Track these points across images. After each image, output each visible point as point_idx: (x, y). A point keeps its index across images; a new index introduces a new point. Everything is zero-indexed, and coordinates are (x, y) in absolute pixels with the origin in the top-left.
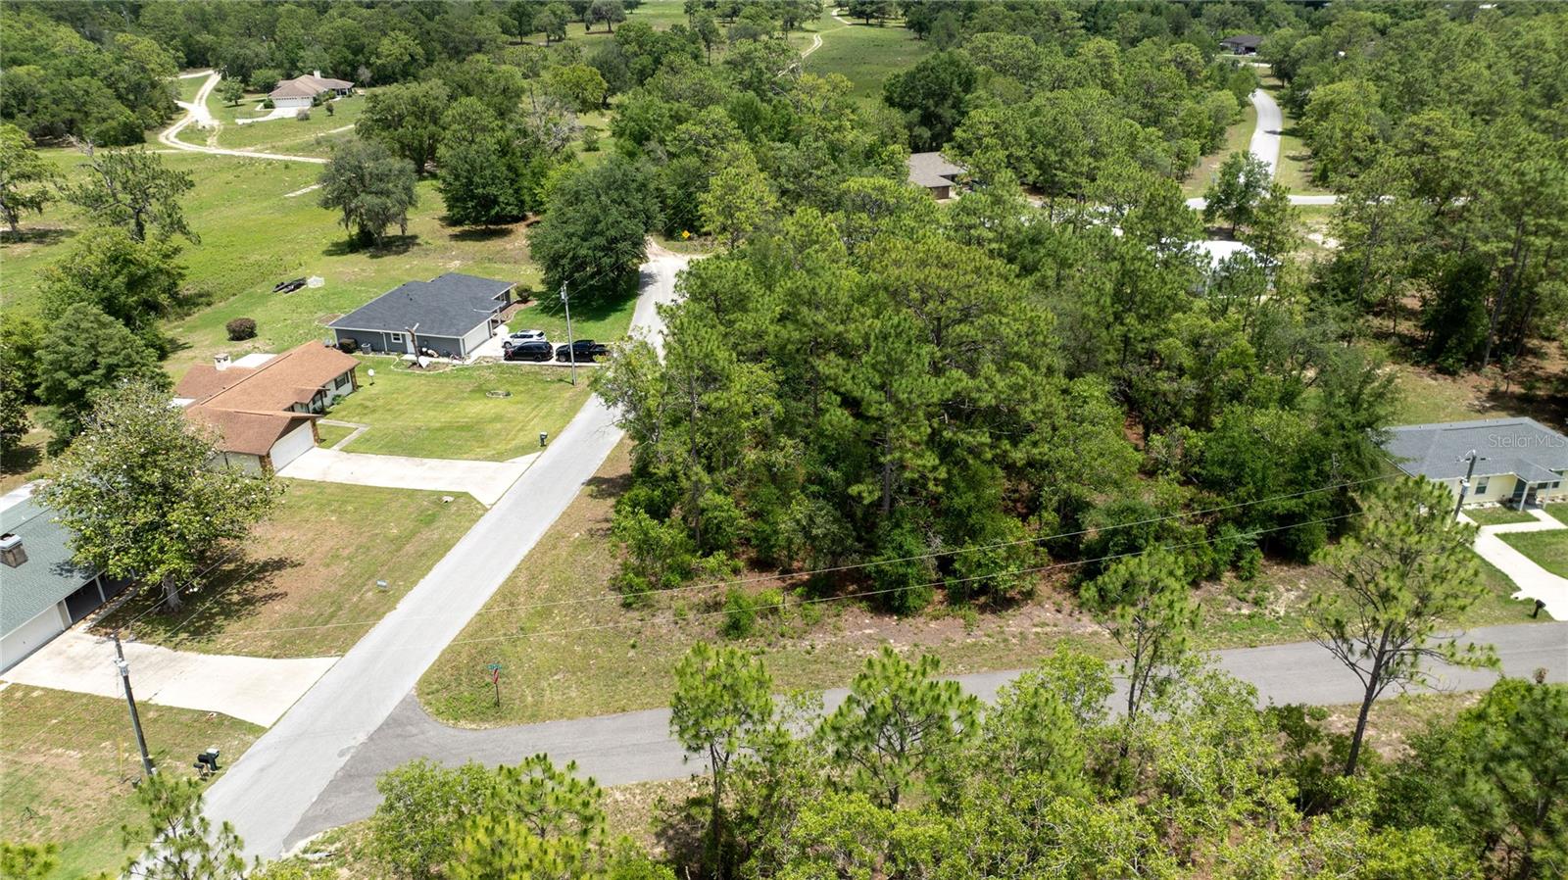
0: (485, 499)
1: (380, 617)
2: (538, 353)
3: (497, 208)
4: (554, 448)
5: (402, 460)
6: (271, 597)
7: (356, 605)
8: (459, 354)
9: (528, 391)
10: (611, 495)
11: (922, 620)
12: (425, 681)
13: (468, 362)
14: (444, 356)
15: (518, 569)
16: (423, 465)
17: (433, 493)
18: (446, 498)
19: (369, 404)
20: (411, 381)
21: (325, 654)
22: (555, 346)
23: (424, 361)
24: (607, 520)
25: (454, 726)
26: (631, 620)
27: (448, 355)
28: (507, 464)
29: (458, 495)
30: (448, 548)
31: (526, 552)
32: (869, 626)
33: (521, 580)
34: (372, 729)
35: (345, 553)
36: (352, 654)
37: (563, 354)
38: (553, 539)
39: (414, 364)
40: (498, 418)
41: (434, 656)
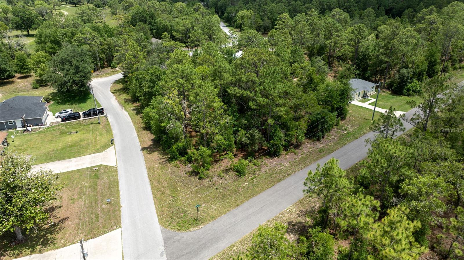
0: (113, 164)
1: (119, 211)
2: (75, 116)
3: (8, 73)
4: (116, 142)
5: (60, 162)
6: (63, 221)
7: (103, 211)
8: (42, 123)
9: (84, 129)
10: (154, 151)
11: (283, 156)
12: (161, 223)
13: (48, 125)
14: (35, 125)
15: (150, 181)
16: (71, 161)
17: (88, 168)
18: (95, 169)
19: (21, 148)
20: (29, 137)
21: (112, 229)
22: (81, 113)
23: (29, 128)
24: (162, 159)
25: (191, 231)
26: (206, 182)
27: (37, 125)
28: (105, 152)
29: (99, 166)
30: (117, 183)
31: (147, 175)
32: (273, 162)
33: (155, 183)
34: (163, 243)
35: (76, 196)
36: (123, 225)
37: (85, 114)
38: (151, 170)
39: (25, 131)
40: (82, 140)
41: (155, 216)
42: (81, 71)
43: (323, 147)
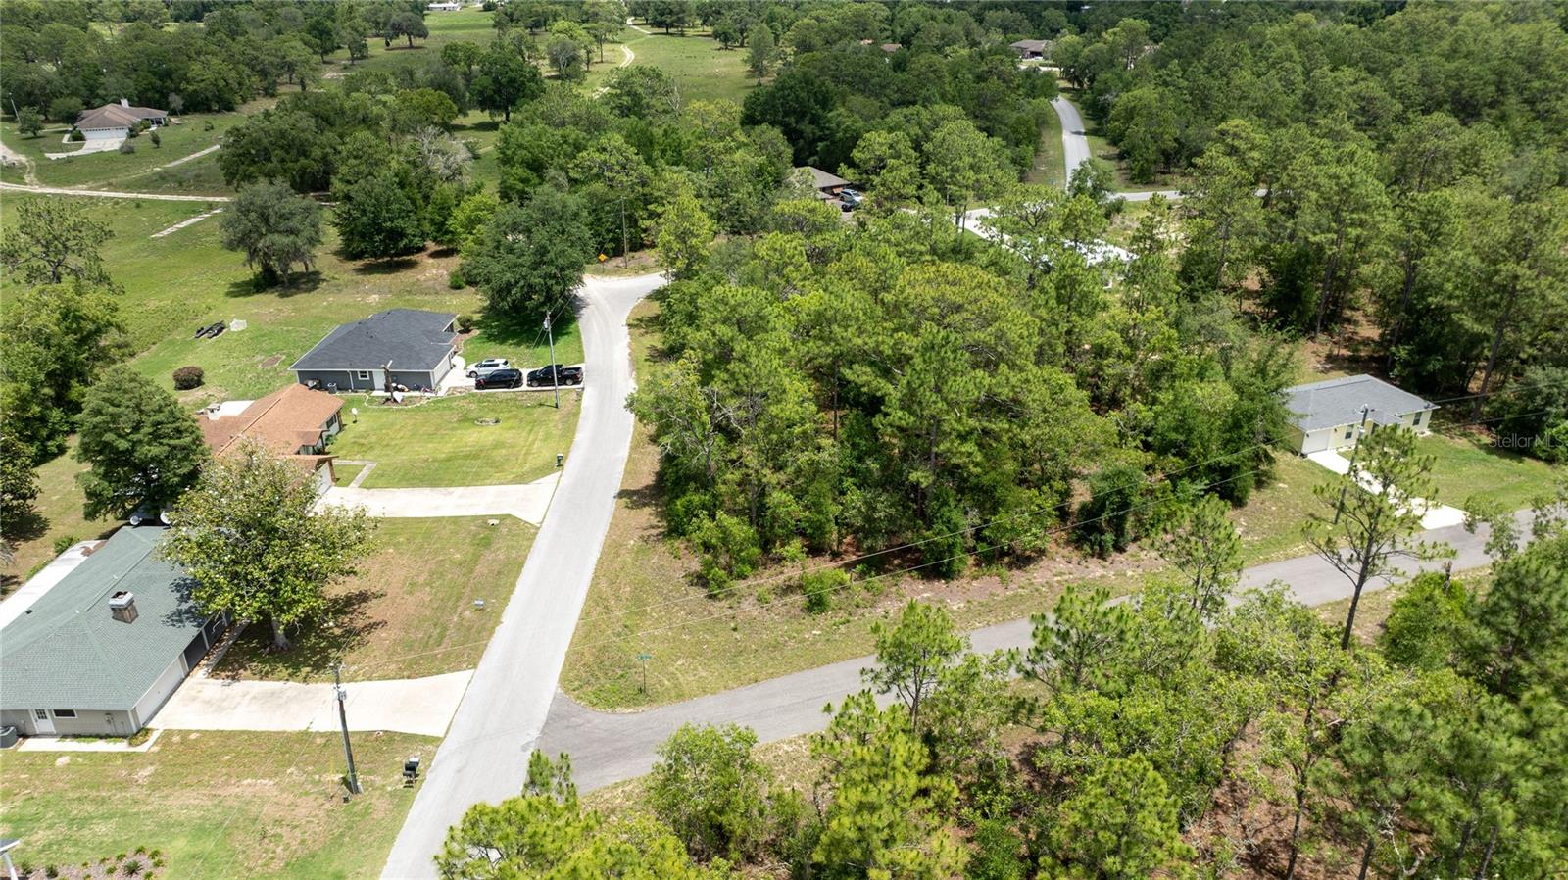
0: (532, 517)
1: (491, 633)
2: (508, 380)
3: (405, 241)
4: (569, 465)
5: (427, 490)
6: (371, 627)
7: (460, 625)
8: (430, 387)
9: (515, 417)
10: (645, 505)
11: (965, 581)
12: (564, 680)
13: (442, 394)
14: (414, 389)
15: (596, 577)
16: (451, 493)
17: (475, 518)
18: (491, 522)
19: (362, 441)
20: (392, 417)
21: (457, 669)
22: (525, 372)
23: (398, 395)
24: (652, 527)
25: (614, 713)
26: (720, 608)
27: (418, 389)
28: (532, 486)
29: (503, 518)
30: (521, 565)
31: (595, 561)
32: (924, 591)
33: (603, 585)
34: (541, 725)
35: (421, 580)
36: (482, 665)
37: (534, 378)
38: (612, 549)
39: (388, 399)
40: (498, 445)
41: (562, 659)
42: (551, 262)
43: (1102, 577)
